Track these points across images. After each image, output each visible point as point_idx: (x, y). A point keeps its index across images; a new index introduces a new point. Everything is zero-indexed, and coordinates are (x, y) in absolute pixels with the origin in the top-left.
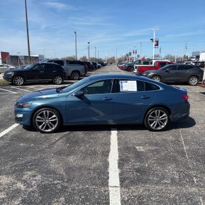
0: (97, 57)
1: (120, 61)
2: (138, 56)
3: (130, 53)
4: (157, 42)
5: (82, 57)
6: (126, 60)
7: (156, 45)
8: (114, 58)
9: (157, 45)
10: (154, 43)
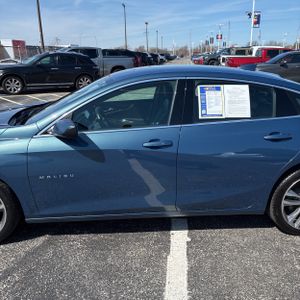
0: (160, 47)
1: (196, 53)
2: (224, 44)
3: (212, 40)
4: (258, 17)
5: (138, 47)
6: (204, 51)
7: (255, 23)
8: (186, 47)
9: (257, 22)
10: (253, 19)
